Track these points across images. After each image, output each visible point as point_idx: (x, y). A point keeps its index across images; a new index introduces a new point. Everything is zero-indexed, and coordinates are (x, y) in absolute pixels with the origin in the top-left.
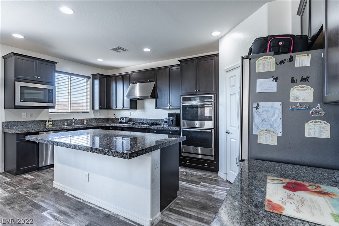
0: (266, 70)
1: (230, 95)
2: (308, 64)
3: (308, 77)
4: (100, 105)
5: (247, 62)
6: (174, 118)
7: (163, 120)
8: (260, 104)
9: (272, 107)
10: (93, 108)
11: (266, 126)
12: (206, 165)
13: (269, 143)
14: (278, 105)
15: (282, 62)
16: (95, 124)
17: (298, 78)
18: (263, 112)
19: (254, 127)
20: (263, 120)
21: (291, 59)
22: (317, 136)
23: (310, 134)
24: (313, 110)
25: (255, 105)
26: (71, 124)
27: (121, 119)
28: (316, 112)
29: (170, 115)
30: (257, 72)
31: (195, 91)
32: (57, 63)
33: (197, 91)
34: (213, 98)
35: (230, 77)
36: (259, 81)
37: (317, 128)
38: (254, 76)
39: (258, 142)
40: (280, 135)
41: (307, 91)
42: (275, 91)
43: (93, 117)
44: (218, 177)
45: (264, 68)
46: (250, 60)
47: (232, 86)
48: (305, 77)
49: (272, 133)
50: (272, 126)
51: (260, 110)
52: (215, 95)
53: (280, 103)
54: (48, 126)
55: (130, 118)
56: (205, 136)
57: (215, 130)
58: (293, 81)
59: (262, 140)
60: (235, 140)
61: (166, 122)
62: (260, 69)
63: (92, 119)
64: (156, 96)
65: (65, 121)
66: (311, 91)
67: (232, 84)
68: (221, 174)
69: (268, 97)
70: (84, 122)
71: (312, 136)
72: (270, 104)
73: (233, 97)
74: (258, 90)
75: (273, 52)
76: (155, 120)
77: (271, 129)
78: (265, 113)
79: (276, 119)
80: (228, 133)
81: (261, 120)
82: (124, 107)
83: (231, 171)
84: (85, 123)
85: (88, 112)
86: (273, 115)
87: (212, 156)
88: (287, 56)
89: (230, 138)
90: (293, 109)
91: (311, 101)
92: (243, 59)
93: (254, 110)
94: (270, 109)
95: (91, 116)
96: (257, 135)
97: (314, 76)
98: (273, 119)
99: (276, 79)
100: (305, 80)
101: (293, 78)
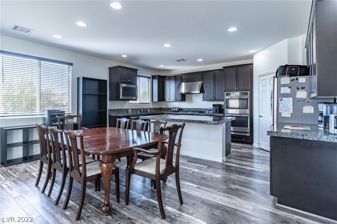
0: (285, 83)
1: (262, 91)
2: (304, 81)
3: (304, 87)
4: (158, 98)
5: (276, 79)
6: (217, 108)
7: (208, 109)
8: (283, 98)
9: (288, 100)
10: (152, 101)
11: (285, 108)
12: (244, 139)
13: (287, 116)
14: (291, 99)
15: (293, 80)
16: (154, 112)
17: (300, 87)
18: (284, 102)
19: (279, 109)
20: (284, 106)
21: (297, 79)
22: (308, 112)
23: (305, 112)
24: (306, 101)
25: (280, 99)
26: (141, 112)
27: (173, 108)
28: (308, 102)
29: (214, 105)
30: (281, 84)
31: (236, 88)
32: (138, 70)
33: (237, 88)
34: (249, 94)
35: (262, 80)
36: (282, 88)
37: (308, 109)
38: (280, 86)
39: (282, 116)
40: (292, 112)
41: (304, 93)
42: (290, 93)
43: (152, 107)
44: (253, 146)
45: (284, 82)
46: (278, 78)
47: (264, 86)
48: (303, 87)
49: (288, 112)
50: (288, 108)
51: (282, 101)
52: (250, 91)
53: (292, 98)
54: (130, 113)
55: (180, 107)
56: (242, 119)
57: (251, 115)
58: (298, 89)
59: (283, 115)
60: (266, 121)
61: (211, 110)
62: (282, 83)
63: (152, 109)
64: (203, 92)
65: (138, 109)
66: (306, 93)
67: (264, 84)
68: (255, 145)
69: (286, 95)
70: (147, 110)
71: (306, 112)
72: (287, 98)
73: (264, 93)
74: (282, 92)
75: (289, 75)
76: (201, 109)
77: (288, 110)
78: (285, 102)
79: (290, 105)
80: (261, 117)
81: (283, 106)
82: (176, 99)
83: (263, 142)
84: (149, 111)
85: (149, 103)
86: (289, 103)
87: (248, 133)
88: (295, 78)
89: (262, 120)
90: (297, 101)
91: (306, 97)
92: (274, 77)
93: (280, 101)
94: (287, 101)
95: (151, 106)
96: (281, 113)
97: (307, 87)
98: (289, 105)
99: (290, 87)
100: (303, 88)
101: (298, 87)
